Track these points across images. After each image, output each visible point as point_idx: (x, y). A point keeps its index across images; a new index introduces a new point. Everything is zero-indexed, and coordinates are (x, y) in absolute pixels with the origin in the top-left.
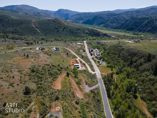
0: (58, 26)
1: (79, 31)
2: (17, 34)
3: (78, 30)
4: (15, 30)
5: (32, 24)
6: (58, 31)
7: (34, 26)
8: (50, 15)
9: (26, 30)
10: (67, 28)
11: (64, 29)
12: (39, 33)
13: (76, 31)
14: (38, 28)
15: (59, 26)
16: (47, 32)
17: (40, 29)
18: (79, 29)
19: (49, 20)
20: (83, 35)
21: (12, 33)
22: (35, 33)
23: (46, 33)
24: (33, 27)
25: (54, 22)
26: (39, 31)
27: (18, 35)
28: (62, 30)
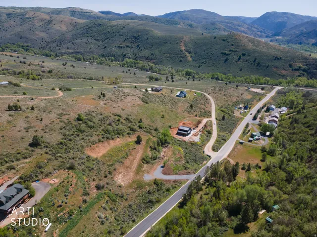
0: (230, 51)
1: (277, 63)
2: (152, 61)
3: (275, 59)
4: (152, 54)
5: (182, 44)
6: (226, 60)
7: (183, 49)
8: (239, 26)
9: (169, 55)
10: (249, 56)
11: (240, 57)
12: (189, 62)
13: (270, 64)
14: (190, 53)
15: (232, 49)
16: (204, 60)
17: (193, 55)
18: (278, 59)
19: (215, 38)
20: (284, 72)
21: (147, 59)
22: (181, 61)
23: (202, 63)
24: (181, 50)
25: (224, 42)
26: (189, 57)
27: (154, 63)
28: (237, 58)
